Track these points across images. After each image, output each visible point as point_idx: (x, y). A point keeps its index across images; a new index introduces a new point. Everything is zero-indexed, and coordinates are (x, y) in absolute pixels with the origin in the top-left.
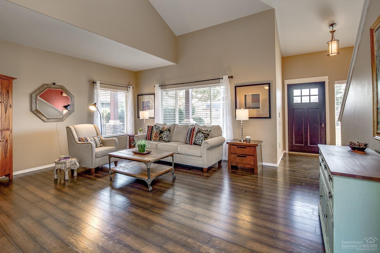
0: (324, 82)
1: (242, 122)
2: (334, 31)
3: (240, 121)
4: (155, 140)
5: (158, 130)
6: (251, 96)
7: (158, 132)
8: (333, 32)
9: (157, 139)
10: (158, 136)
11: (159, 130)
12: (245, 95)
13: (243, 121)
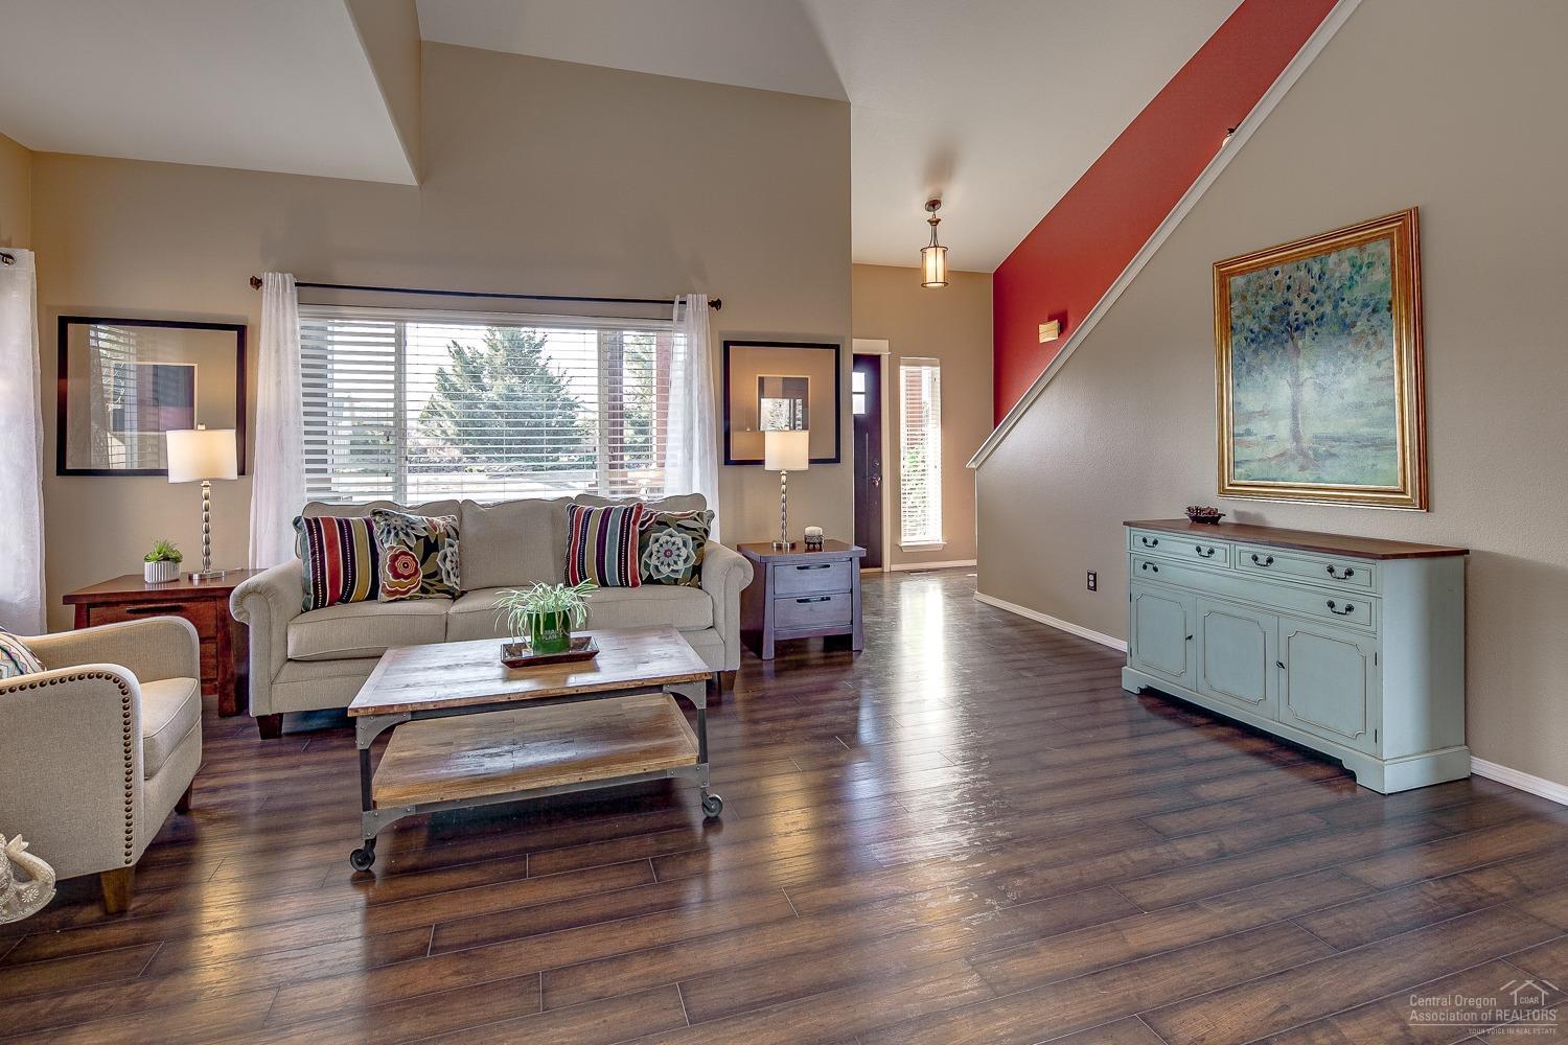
0: (879, 356)
1: (784, 478)
2: (937, 221)
3: (778, 473)
4: (397, 596)
5: (407, 534)
6: (780, 384)
7: (411, 549)
8: (935, 222)
9: (410, 590)
10: (417, 570)
11: (418, 538)
12: (761, 380)
13: (790, 473)
